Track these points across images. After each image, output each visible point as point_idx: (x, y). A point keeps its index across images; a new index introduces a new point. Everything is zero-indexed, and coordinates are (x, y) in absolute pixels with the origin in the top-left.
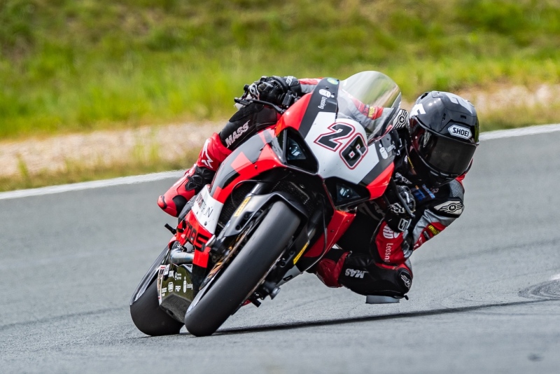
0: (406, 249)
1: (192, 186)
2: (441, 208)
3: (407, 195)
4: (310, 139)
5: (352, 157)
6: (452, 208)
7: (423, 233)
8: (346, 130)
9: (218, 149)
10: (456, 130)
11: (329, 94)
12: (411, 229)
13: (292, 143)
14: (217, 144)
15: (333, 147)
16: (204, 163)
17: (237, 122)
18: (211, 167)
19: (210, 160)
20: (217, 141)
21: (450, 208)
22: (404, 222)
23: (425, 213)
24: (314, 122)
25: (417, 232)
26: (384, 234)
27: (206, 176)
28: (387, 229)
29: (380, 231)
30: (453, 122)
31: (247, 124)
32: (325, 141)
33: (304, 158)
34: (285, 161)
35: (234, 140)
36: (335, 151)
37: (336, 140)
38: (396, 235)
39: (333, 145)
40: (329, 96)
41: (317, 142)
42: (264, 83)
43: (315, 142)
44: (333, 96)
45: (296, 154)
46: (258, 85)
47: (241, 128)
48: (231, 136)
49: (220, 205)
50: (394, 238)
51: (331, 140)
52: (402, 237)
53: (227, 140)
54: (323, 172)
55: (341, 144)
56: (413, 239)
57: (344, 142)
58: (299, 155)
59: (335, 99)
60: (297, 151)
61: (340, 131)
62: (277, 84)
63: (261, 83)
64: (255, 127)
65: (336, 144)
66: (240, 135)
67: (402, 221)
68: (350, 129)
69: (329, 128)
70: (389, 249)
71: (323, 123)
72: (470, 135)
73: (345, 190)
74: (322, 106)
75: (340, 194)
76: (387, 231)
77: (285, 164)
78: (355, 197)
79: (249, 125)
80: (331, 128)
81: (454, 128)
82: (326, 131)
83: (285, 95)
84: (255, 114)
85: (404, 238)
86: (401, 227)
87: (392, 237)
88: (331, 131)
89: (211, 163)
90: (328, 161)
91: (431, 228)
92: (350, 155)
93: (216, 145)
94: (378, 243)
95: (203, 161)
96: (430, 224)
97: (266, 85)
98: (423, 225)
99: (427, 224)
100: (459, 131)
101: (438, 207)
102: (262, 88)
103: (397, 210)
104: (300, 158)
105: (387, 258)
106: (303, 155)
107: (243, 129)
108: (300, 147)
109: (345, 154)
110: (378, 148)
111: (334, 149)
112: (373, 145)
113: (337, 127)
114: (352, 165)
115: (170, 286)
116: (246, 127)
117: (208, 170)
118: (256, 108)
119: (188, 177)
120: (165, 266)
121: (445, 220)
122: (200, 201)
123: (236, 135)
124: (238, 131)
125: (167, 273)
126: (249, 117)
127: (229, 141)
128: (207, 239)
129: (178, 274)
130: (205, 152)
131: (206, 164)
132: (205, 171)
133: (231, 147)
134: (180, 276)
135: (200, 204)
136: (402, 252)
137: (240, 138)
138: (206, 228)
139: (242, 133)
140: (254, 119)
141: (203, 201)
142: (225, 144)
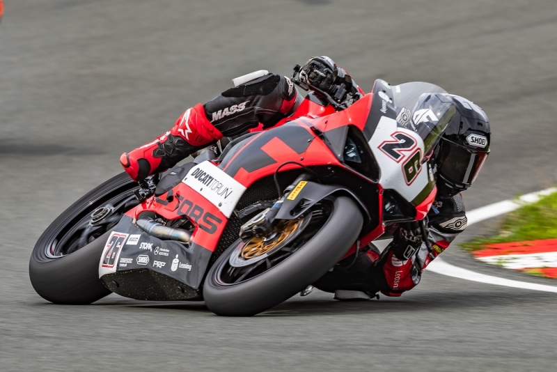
0: (414, 275)
1: (160, 153)
2: (447, 226)
4: (374, 143)
5: (410, 172)
6: (458, 224)
7: (428, 255)
8: (409, 142)
9: (201, 121)
10: (474, 139)
11: (386, 98)
13: (351, 142)
14: (201, 115)
15: (397, 158)
16: (180, 133)
17: (233, 98)
18: (187, 138)
19: (189, 130)
20: (202, 113)
21: (456, 225)
22: (411, 250)
24: (378, 126)
26: (393, 262)
27: (178, 147)
29: (388, 259)
30: (471, 130)
31: (244, 103)
32: (389, 148)
33: (360, 162)
34: (342, 159)
35: (223, 116)
36: (398, 162)
37: (399, 151)
38: (405, 263)
39: (396, 156)
40: (387, 101)
44: (391, 101)
45: (352, 155)
46: (309, 74)
47: (236, 106)
48: (220, 111)
49: (242, 189)
50: (403, 265)
51: (395, 150)
53: (214, 115)
54: (384, 181)
55: (404, 156)
56: (419, 264)
57: (407, 154)
58: (354, 157)
59: (393, 105)
60: (353, 152)
61: (402, 141)
62: (330, 73)
64: (253, 109)
65: (399, 156)
66: (233, 113)
67: (409, 248)
68: (412, 142)
69: (392, 135)
70: (398, 276)
71: (385, 130)
72: (486, 143)
73: (391, 205)
74: (384, 110)
75: (385, 208)
77: (341, 162)
78: (398, 215)
79: (247, 105)
80: (394, 136)
81: (472, 137)
82: (392, 140)
84: (258, 96)
85: (413, 263)
87: (401, 265)
88: (394, 140)
89: (189, 134)
90: (389, 171)
91: (436, 248)
92: (409, 170)
94: (386, 272)
95: (180, 130)
96: (433, 244)
100: (477, 141)
101: (443, 225)
104: (355, 161)
105: (396, 286)
106: (359, 158)
107: (237, 108)
108: (358, 148)
109: (406, 167)
110: (428, 168)
111: (398, 160)
112: (426, 163)
113: (400, 136)
114: (409, 181)
115: (143, 260)
116: (242, 107)
117: (183, 140)
118: (261, 89)
119: (159, 144)
120: (128, 235)
121: (450, 238)
122: (203, 177)
123: (227, 112)
124: (232, 108)
125: (135, 243)
126: (250, 97)
127: (216, 116)
128: (220, 221)
129: (161, 249)
130: (185, 121)
131: (183, 134)
132: (179, 141)
133: (215, 122)
134: (165, 252)
135: (204, 180)
136: (411, 277)
137: (231, 116)
138: (221, 209)
139: (235, 111)
140: (254, 101)
141: (210, 177)
142: (210, 118)
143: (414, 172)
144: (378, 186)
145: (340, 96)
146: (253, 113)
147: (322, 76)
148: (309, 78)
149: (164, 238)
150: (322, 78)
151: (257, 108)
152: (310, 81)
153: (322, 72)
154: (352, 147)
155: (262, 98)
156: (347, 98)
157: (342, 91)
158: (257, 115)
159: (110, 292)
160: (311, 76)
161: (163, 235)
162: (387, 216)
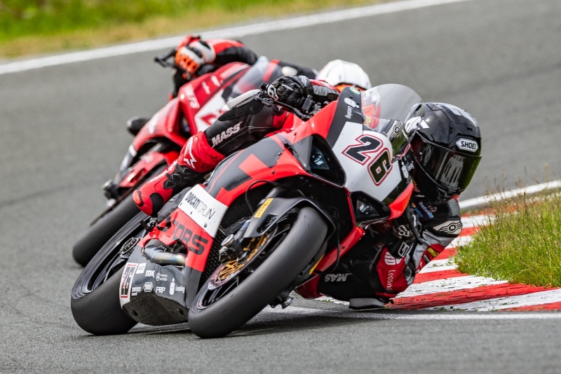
0: (408, 275)
1: (170, 184)
2: (441, 229)
3: (415, 218)
4: (338, 149)
5: (378, 173)
6: (452, 228)
7: (423, 257)
8: (375, 143)
9: (204, 149)
10: (464, 143)
11: (353, 104)
12: (411, 254)
13: (317, 151)
14: (203, 143)
15: (362, 161)
16: (186, 162)
17: (227, 122)
18: (193, 166)
19: (193, 160)
20: (203, 140)
21: (450, 228)
23: (424, 235)
24: (342, 132)
25: (417, 257)
26: (386, 260)
27: (186, 176)
28: (388, 255)
29: (381, 257)
31: (239, 125)
32: (353, 153)
33: (328, 168)
34: (309, 169)
35: (222, 140)
36: (363, 164)
37: (364, 153)
38: (398, 261)
39: (361, 158)
40: (354, 106)
41: (345, 153)
42: (283, 85)
43: (343, 153)
44: (358, 107)
45: (320, 163)
46: (277, 88)
47: (231, 128)
48: (218, 136)
49: (223, 208)
50: (396, 264)
51: (360, 153)
52: (404, 262)
53: (214, 139)
54: (350, 185)
55: (370, 158)
56: (414, 265)
57: (373, 156)
58: (322, 164)
59: (360, 110)
60: (321, 160)
61: (368, 143)
62: (297, 87)
63: (279, 85)
64: (247, 128)
65: (364, 158)
67: (404, 245)
68: (378, 143)
69: (356, 140)
70: (391, 276)
71: (350, 134)
72: (477, 147)
73: (365, 206)
74: (349, 116)
75: (359, 210)
76: (389, 257)
77: (307, 171)
78: (374, 215)
79: (241, 126)
80: (359, 140)
81: (462, 142)
82: (355, 143)
83: (304, 101)
84: (249, 116)
85: (406, 263)
86: (401, 252)
87: (394, 264)
88: (359, 143)
90: (355, 175)
91: (431, 251)
92: (377, 170)
93: (201, 145)
94: (379, 270)
95: (185, 160)
96: (429, 247)
97: (285, 89)
98: (423, 249)
99: (426, 247)
100: (467, 145)
101: (437, 228)
102: (281, 92)
103: (402, 233)
104: (323, 168)
105: (389, 286)
106: (327, 165)
107: (233, 130)
108: (324, 156)
109: (373, 169)
110: (401, 166)
111: (363, 162)
112: (397, 162)
113: (365, 139)
114: (377, 181)
115: (148, 287)
116: (237, 128)
117: (189, 169)
118: (251, 109)
119: (168, 175)
120: (137, 264)
121: (444, 241)
122: (193, 201)
123: (224, 136)
124: (228, 131)
125: (142, 272)
126: (242, 118)
127: (216, 140)
128: (206, 242)
129: (162, 275)
130: (189, 150)
131: (188, 163)
132: (186, 170)
133: (216, 147)
134: (165, 277)
135: (193, 204)
136: (405, 278)
137: (229, 139)
138: (206, 230)
139: (231, 134)
140: (247, 121)
141: (199, 200)
142: (211, 143)
143: (383, 172)
144: (345, 190)
145: (308, 108)
146: (248, 132)
147: (289, 90)
148: (277, 91)
149: (164, 264)
150: (290, 92)
151: (250, 127)
152: (278, 95)
153: (289, 86)
154: (319, 155)
155: (253, 117)
156: (315, 108)
157: (309, 102)
158: (252, 134)
159: (136, 323)
160: (279, 89)
161: (163, 260)
162: (363, 217)
